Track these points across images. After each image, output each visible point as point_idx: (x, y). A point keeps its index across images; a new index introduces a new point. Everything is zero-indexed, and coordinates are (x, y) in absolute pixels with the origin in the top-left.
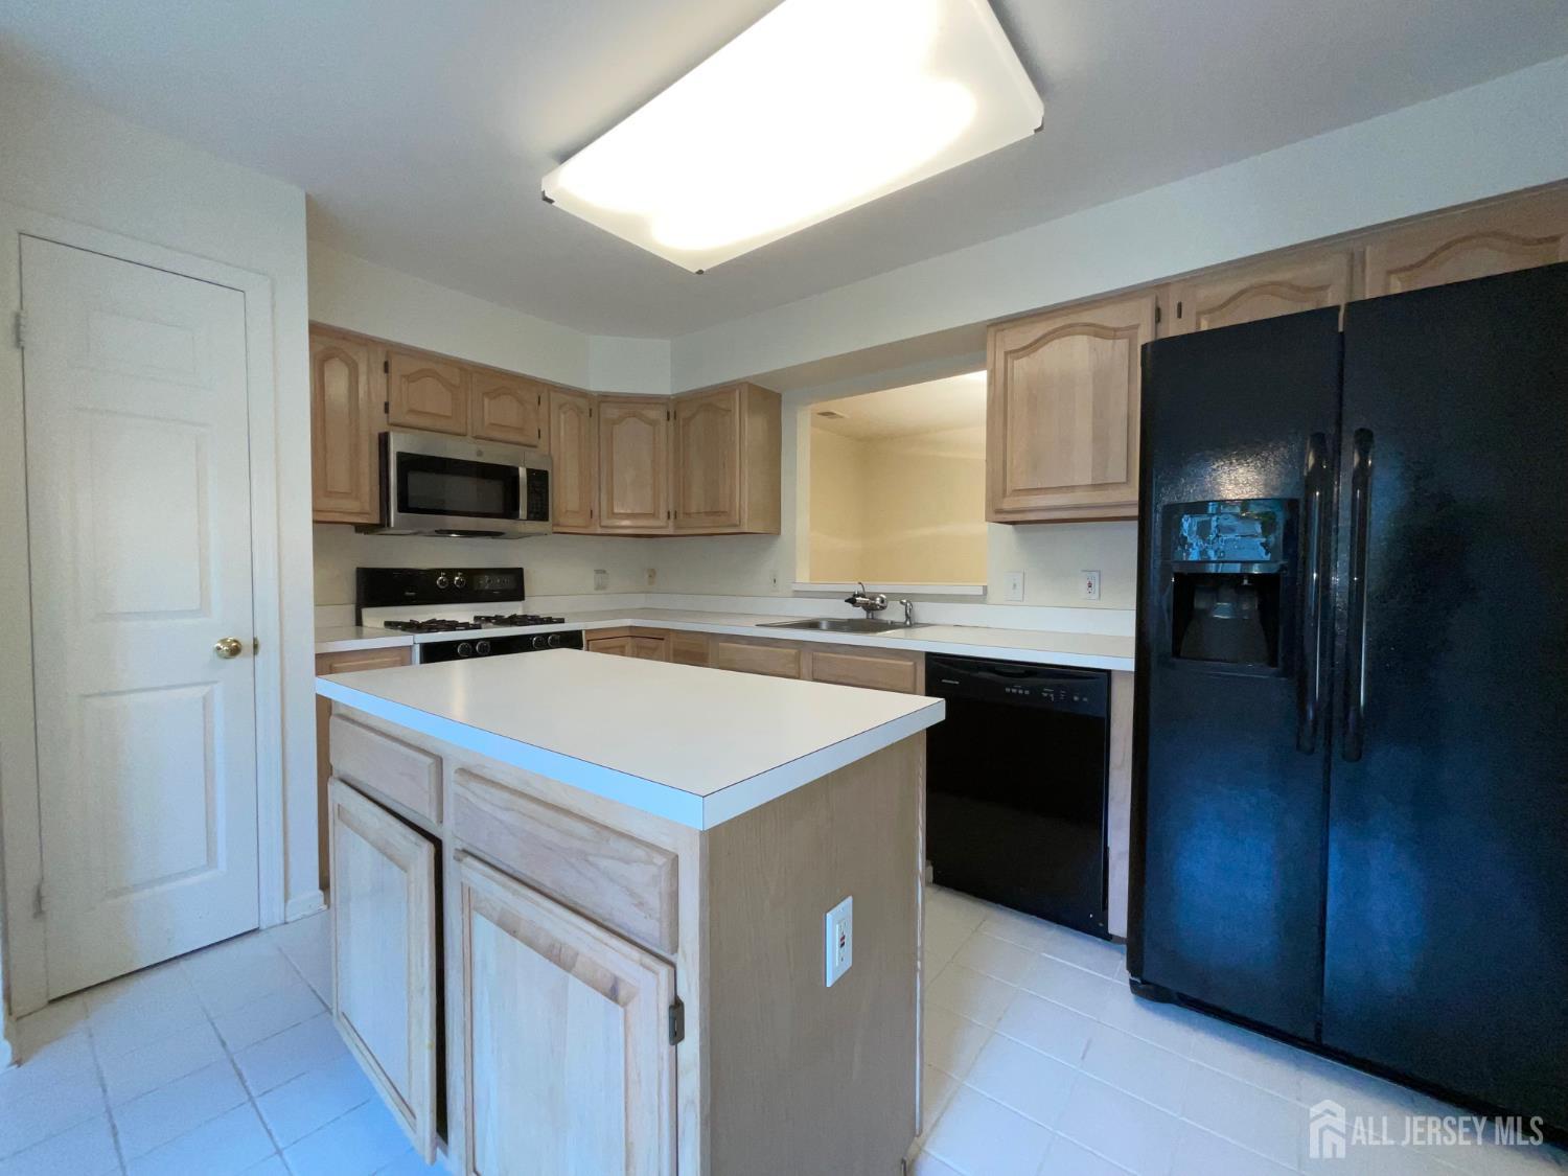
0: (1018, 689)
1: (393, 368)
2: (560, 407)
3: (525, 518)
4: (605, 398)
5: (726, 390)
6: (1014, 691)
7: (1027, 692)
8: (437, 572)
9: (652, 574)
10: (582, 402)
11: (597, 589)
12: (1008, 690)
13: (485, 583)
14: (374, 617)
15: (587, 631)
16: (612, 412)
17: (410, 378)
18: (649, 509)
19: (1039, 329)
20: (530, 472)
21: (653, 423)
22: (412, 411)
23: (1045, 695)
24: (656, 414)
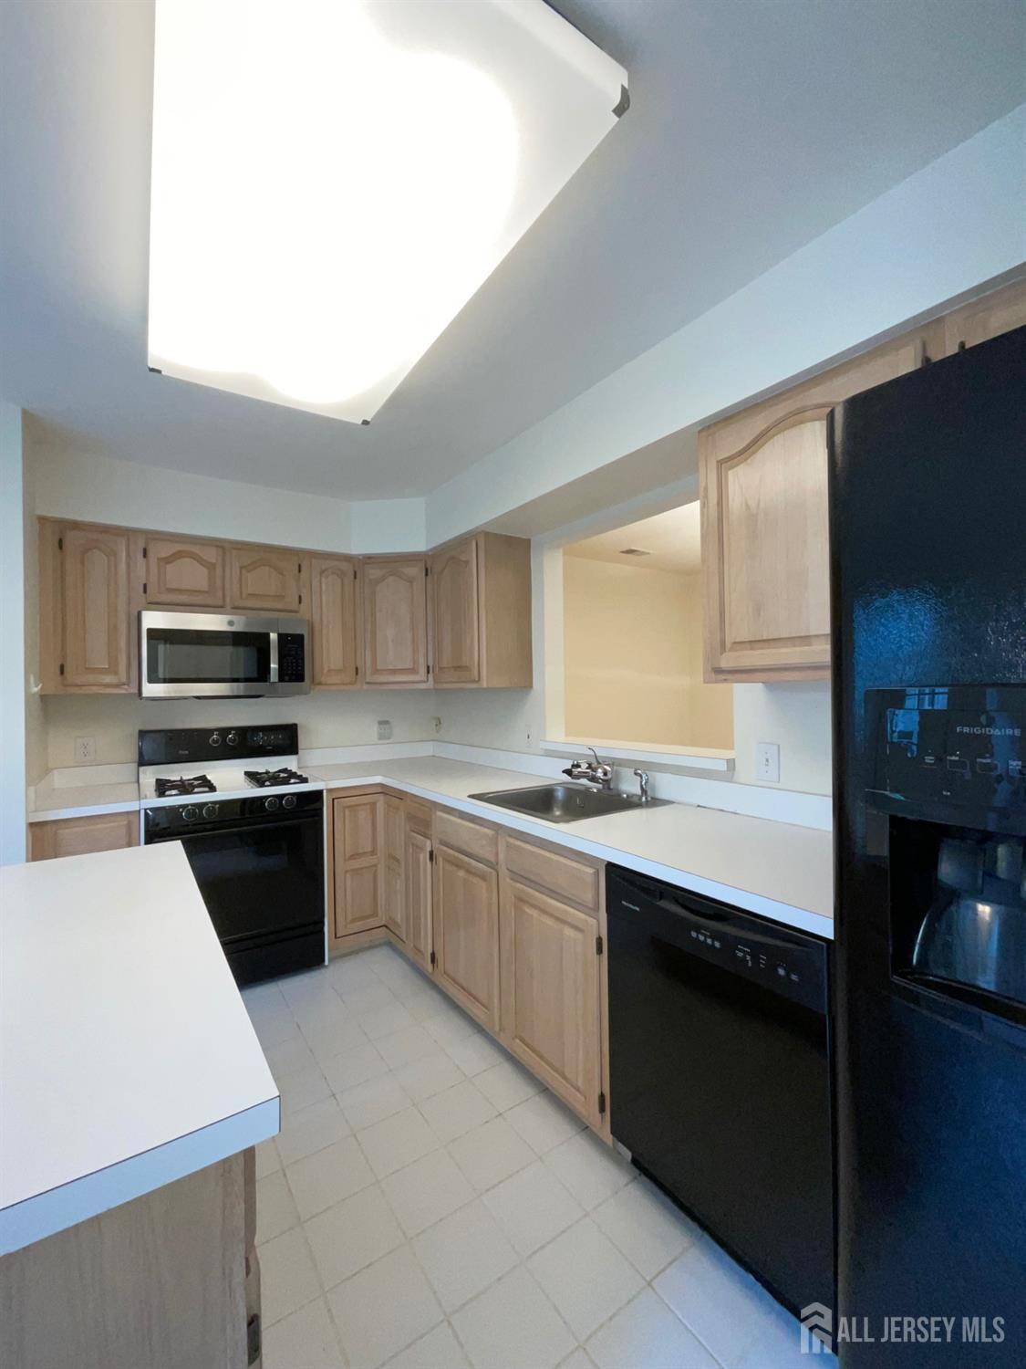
0: (705, 936)
1: (151, 553)
2: (322, 572)
3: (277, 680)
4: (369, 559)
5: (463, 541)
6: (702, 938)
7: (717, 944)
8: (209, 732)
9: (439, 722)
10: (345, 566)
11: (380, 739)
12: (694, 934)
13: (260, 739)
14: (150, 776)
15: (328, 790)
16: (374, 573)
17: (168, 560)
18: (408, 665)
19: (759, 423)
20: (280, 636)
21: (410, 581)
22: (171, 590)
23: (740, 954)
24: (415, 571)
